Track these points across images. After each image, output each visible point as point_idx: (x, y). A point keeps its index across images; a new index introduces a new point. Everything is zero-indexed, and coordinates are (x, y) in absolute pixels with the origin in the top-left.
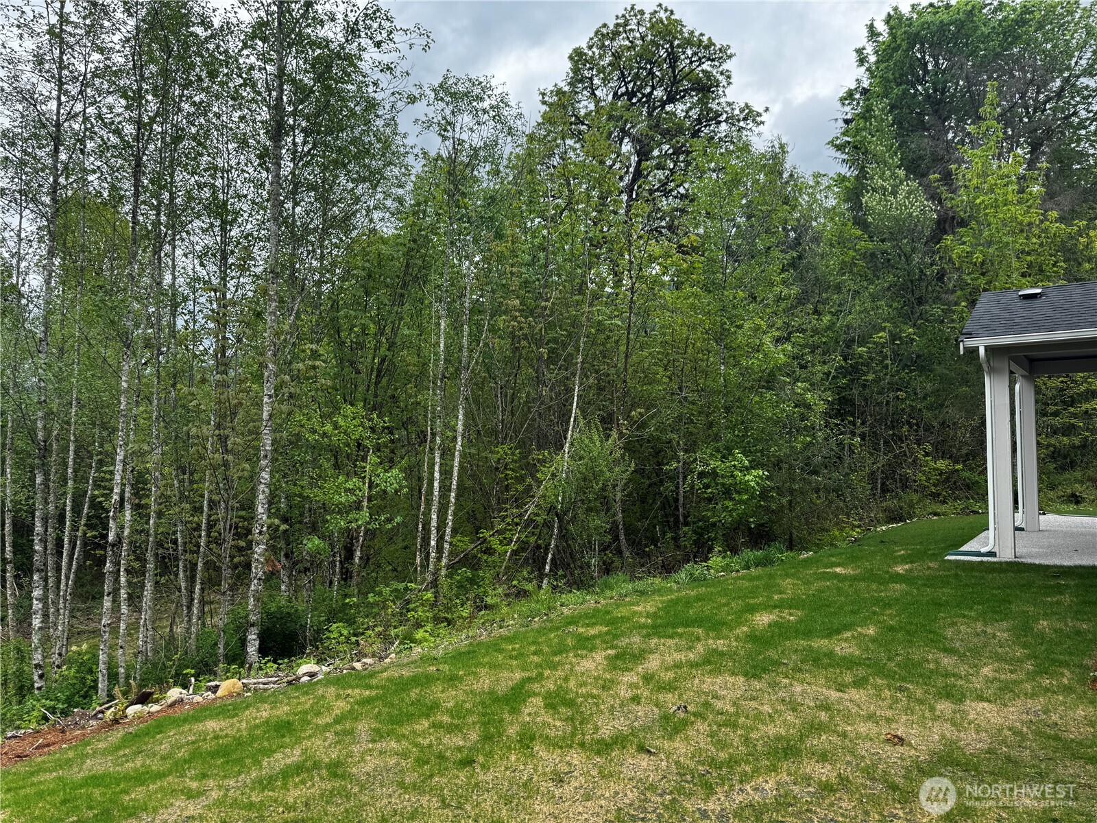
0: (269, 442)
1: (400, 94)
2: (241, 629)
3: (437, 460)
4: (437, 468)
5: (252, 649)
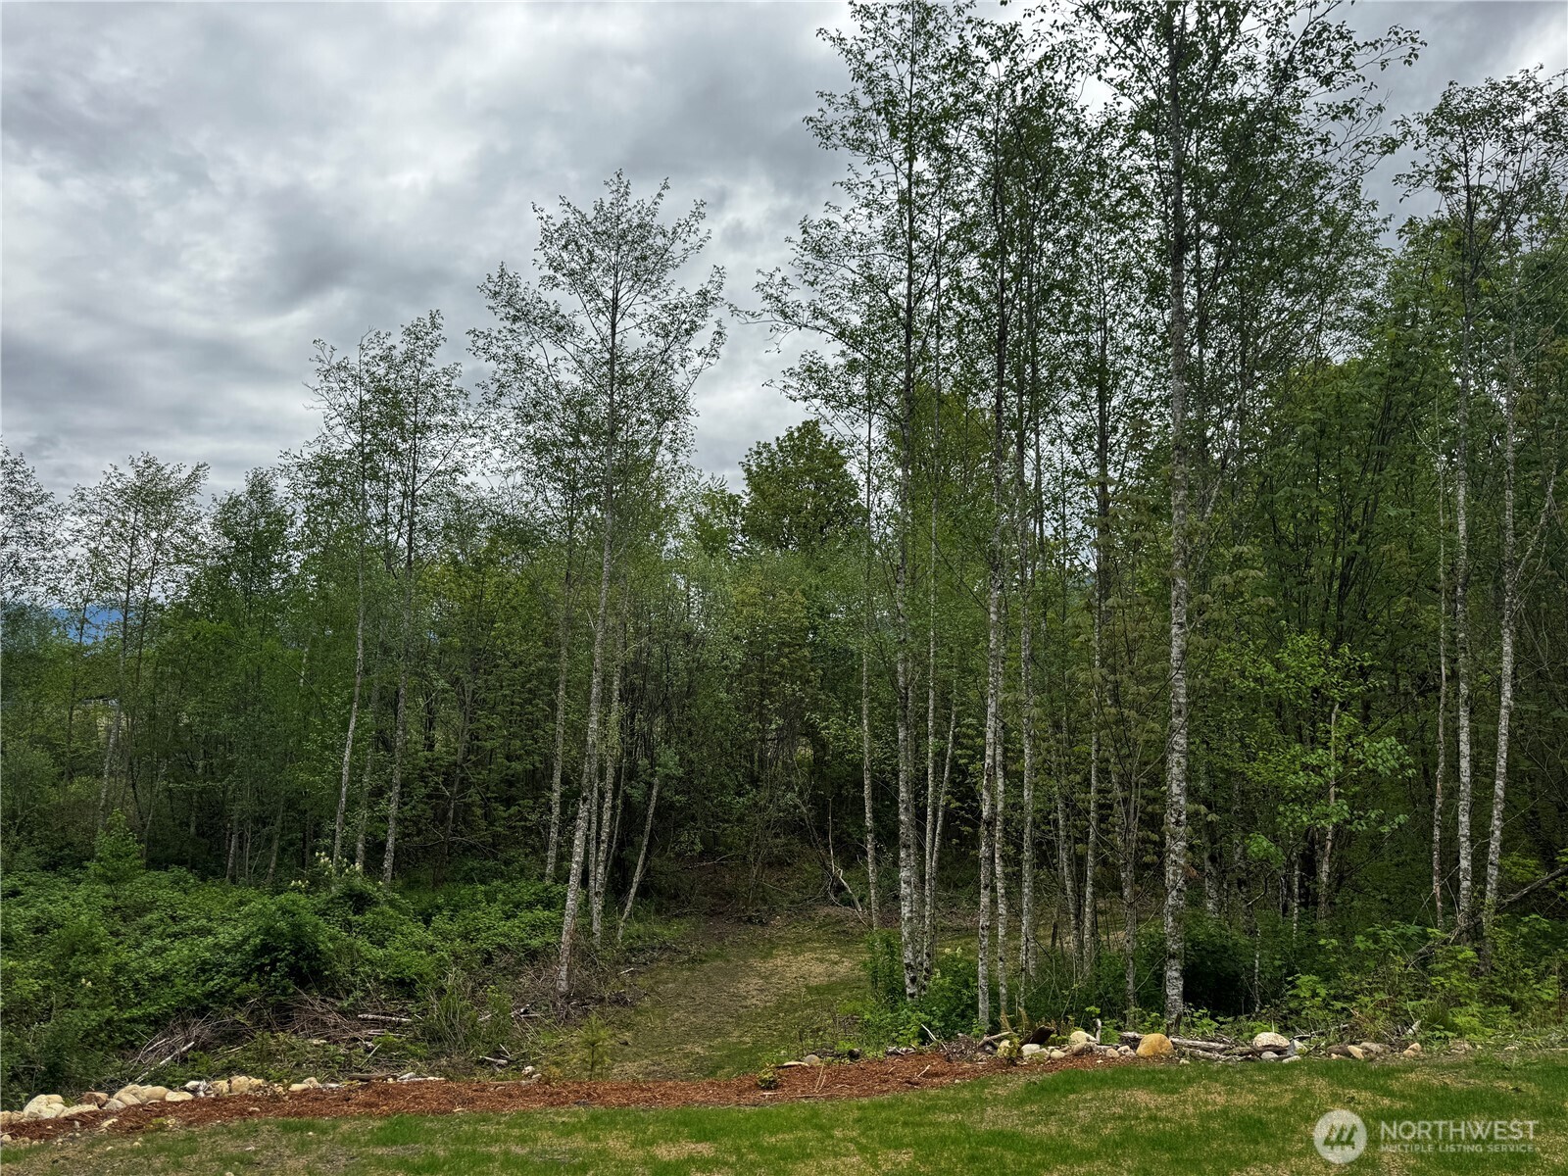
0: (1183, 691)
1: (1366, 143)
2: (1157, 956)
3: (1464, 722)
4: (1464, 737)
5: (1174, 990)
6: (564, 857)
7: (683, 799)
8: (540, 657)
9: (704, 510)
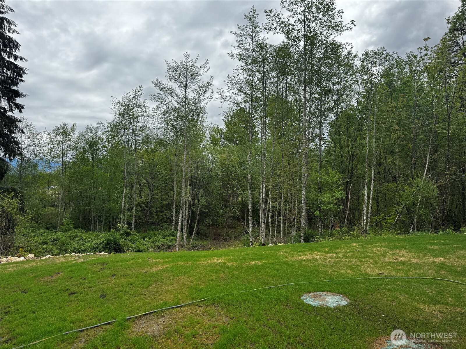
6: (177, 224)
7: (207, 210)
8: (169, 175)
9: (213, 133)
